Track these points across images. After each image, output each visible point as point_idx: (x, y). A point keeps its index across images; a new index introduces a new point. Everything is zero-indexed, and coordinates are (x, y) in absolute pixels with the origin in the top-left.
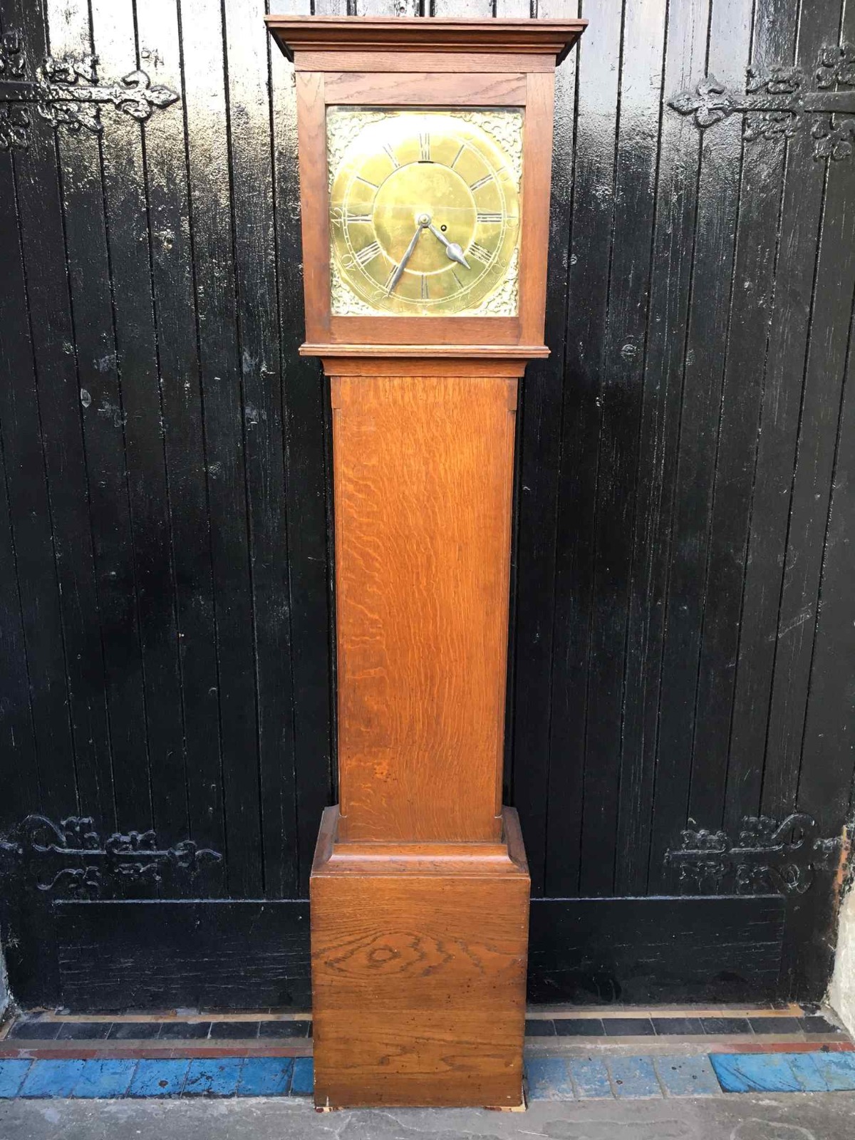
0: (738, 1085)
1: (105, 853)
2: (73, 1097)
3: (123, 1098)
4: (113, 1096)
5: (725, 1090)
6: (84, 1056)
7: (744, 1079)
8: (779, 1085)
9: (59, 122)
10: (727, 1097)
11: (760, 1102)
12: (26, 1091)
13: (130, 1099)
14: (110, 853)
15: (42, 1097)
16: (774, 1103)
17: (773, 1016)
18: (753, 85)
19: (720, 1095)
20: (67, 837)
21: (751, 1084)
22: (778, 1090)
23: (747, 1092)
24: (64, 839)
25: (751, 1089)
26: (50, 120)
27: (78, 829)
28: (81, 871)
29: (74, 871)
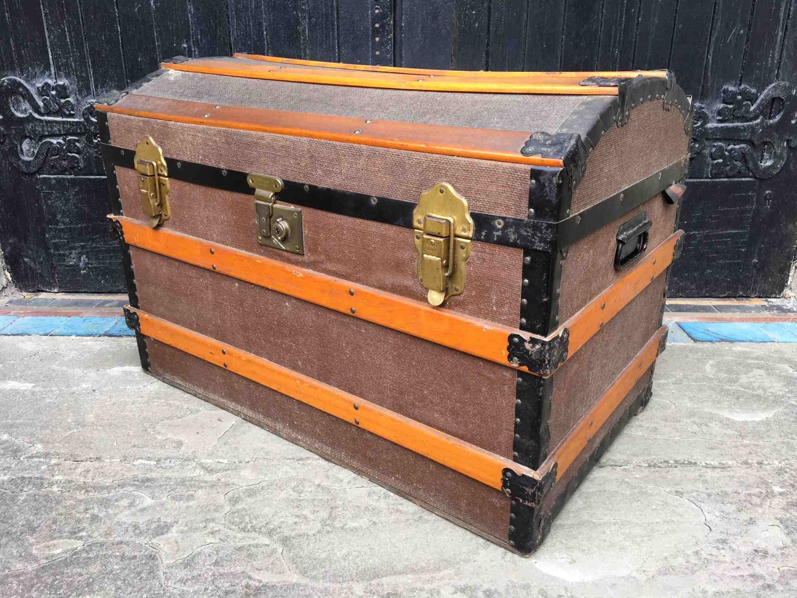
0: (708, 338)
1: (82, 120)
2: (51, 335)
3: (100, 336)
4: (89, 336)
5: (695, 341)
6: (68, 315)
7: (715, 335)
8: (752, 339)
10: (699, 345)
11: (734, 349)
12: (7, 331)
13: (106, 337)
14: (87, 120)
15: (22, 335)
16: (748, 350)
17: (737, 304)
19: (691, 343)
20: (43, 100)
21: (723, 338)
22: (751, 341)
23: (719, 342)
24: (41, 104)
25: (723, 340)
27: (54, 93)
28: (61, 141)
29: (54, 141)
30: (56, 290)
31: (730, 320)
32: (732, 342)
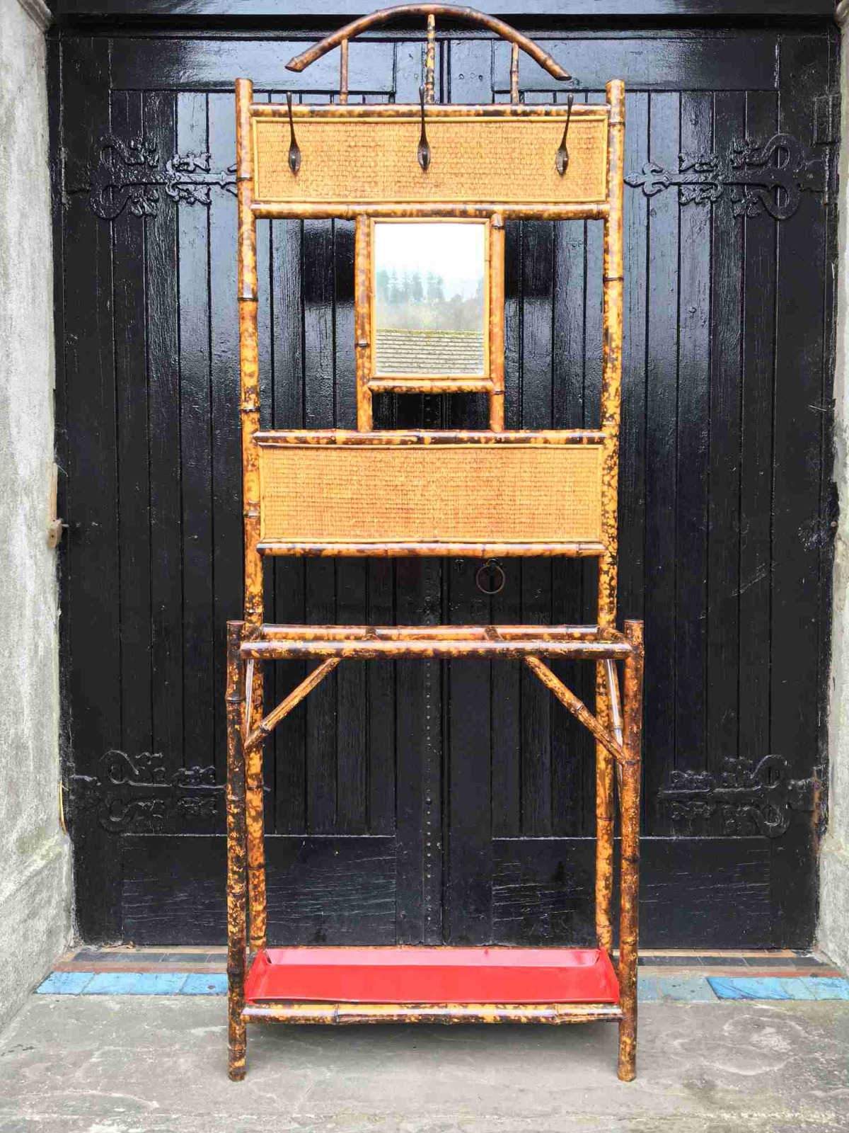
0: (732, 995)
1: (171, 786)
3: (176, 995)
4: (166, 994)
5: (720, 998)
7: (739, 992)
8: (771, 996)
9: (181, 198)
10: (722, 1002)
11: (753, 1006)
12: (89, 990)
13: (183, 996)
14: (176, 787)
15: (103, 994)
16: (766, 1007)
17: (768, 956)
18: (684, 166)
19: (716, 1001)
20: (139, 771)
21: (743, 994)
22: (770, 998)
23: (741, 999)
24: (137, 773)
25: (744, 997)
26: (173, 197)
27: (150, 763)
28: (149, 804)
29: (141, 804)
30: (120, 943)
31: (757, 975)
32: (752, 999)
